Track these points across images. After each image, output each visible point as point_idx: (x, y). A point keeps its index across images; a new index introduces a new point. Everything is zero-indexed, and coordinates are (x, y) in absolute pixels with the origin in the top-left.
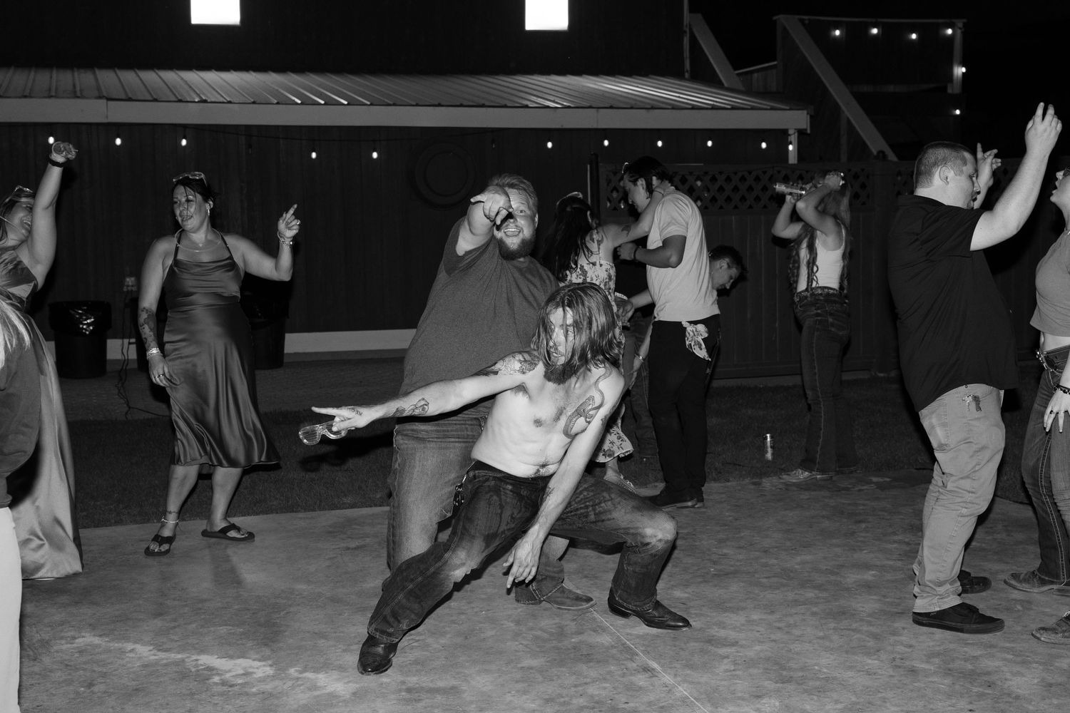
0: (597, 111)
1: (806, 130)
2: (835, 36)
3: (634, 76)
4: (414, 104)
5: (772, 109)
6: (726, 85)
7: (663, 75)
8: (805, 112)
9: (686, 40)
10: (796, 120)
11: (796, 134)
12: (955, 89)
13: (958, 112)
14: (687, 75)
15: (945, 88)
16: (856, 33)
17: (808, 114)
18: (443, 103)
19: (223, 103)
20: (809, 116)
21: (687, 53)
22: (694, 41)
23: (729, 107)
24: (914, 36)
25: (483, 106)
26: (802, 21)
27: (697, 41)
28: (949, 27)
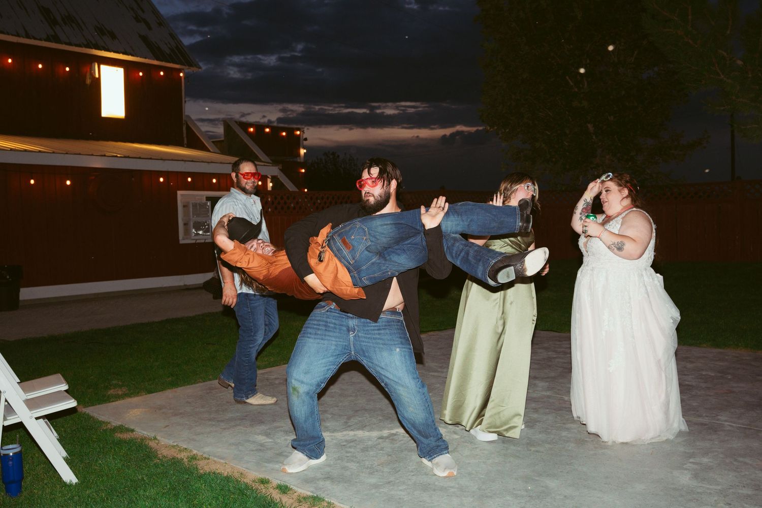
2: (250, 132)
9: (184, 127)
12: (301, 160)
13: (303, 171)
14: (185, 146)
15: (297, 159)
20: (279, 169)
22: (188, 128)
24: (284, 134)
27: (191, 129)
28: (298, 131)
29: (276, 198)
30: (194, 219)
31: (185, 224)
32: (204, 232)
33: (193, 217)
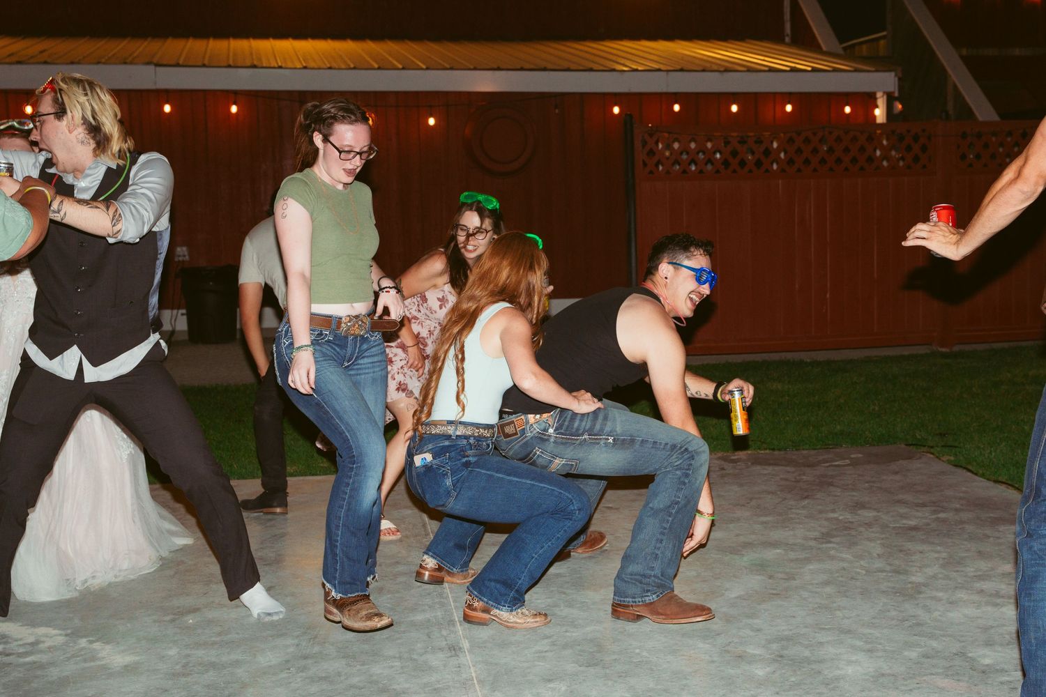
0: (667, 74)
1: (893, 93)
3: (730, 41)
4: (472, 67)
5: (856, 70)
6: (824, 49)
7: (761, 39)
8: (893, 74)
9: (787, 3)
10: (883, 82)
11: (885, 97)
14: (787, 40)
17: (896, 75)
18: (501, 67)
19: (274, 68)
20: (897, 79)
21: (787, 16)
22: (795, 3)
23: (809, 69)
25: (545, 69)
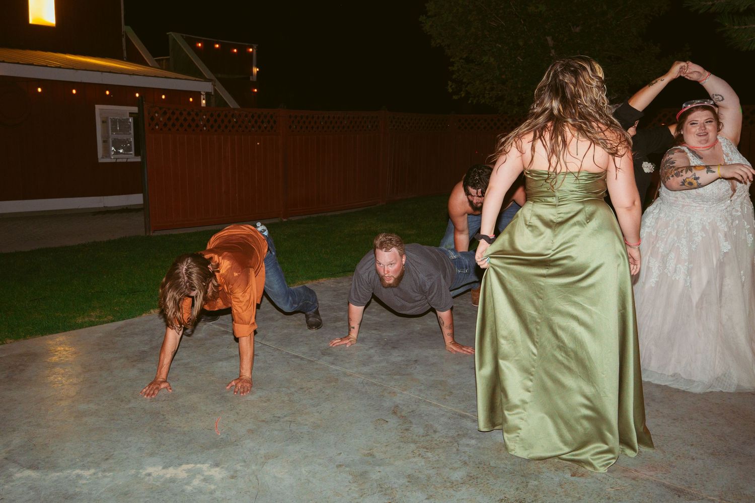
2: (198, 46)
9: (124, 40)
10: (205, 87)
12: (254, 78)
13: (256, 90)
14: (125, 59)
15: (249, 78)
16: (208, 46)
20: (212, 86)
21: (124, 48)
22: (128, 40)
24: (235, 51)
26: (182, 36)
27: (132, 42)
28: (250, 48)
29: (212, 115)
30: (113, 136)
31: (104, 142)
32: (124, 150)
33: (112, 134)
